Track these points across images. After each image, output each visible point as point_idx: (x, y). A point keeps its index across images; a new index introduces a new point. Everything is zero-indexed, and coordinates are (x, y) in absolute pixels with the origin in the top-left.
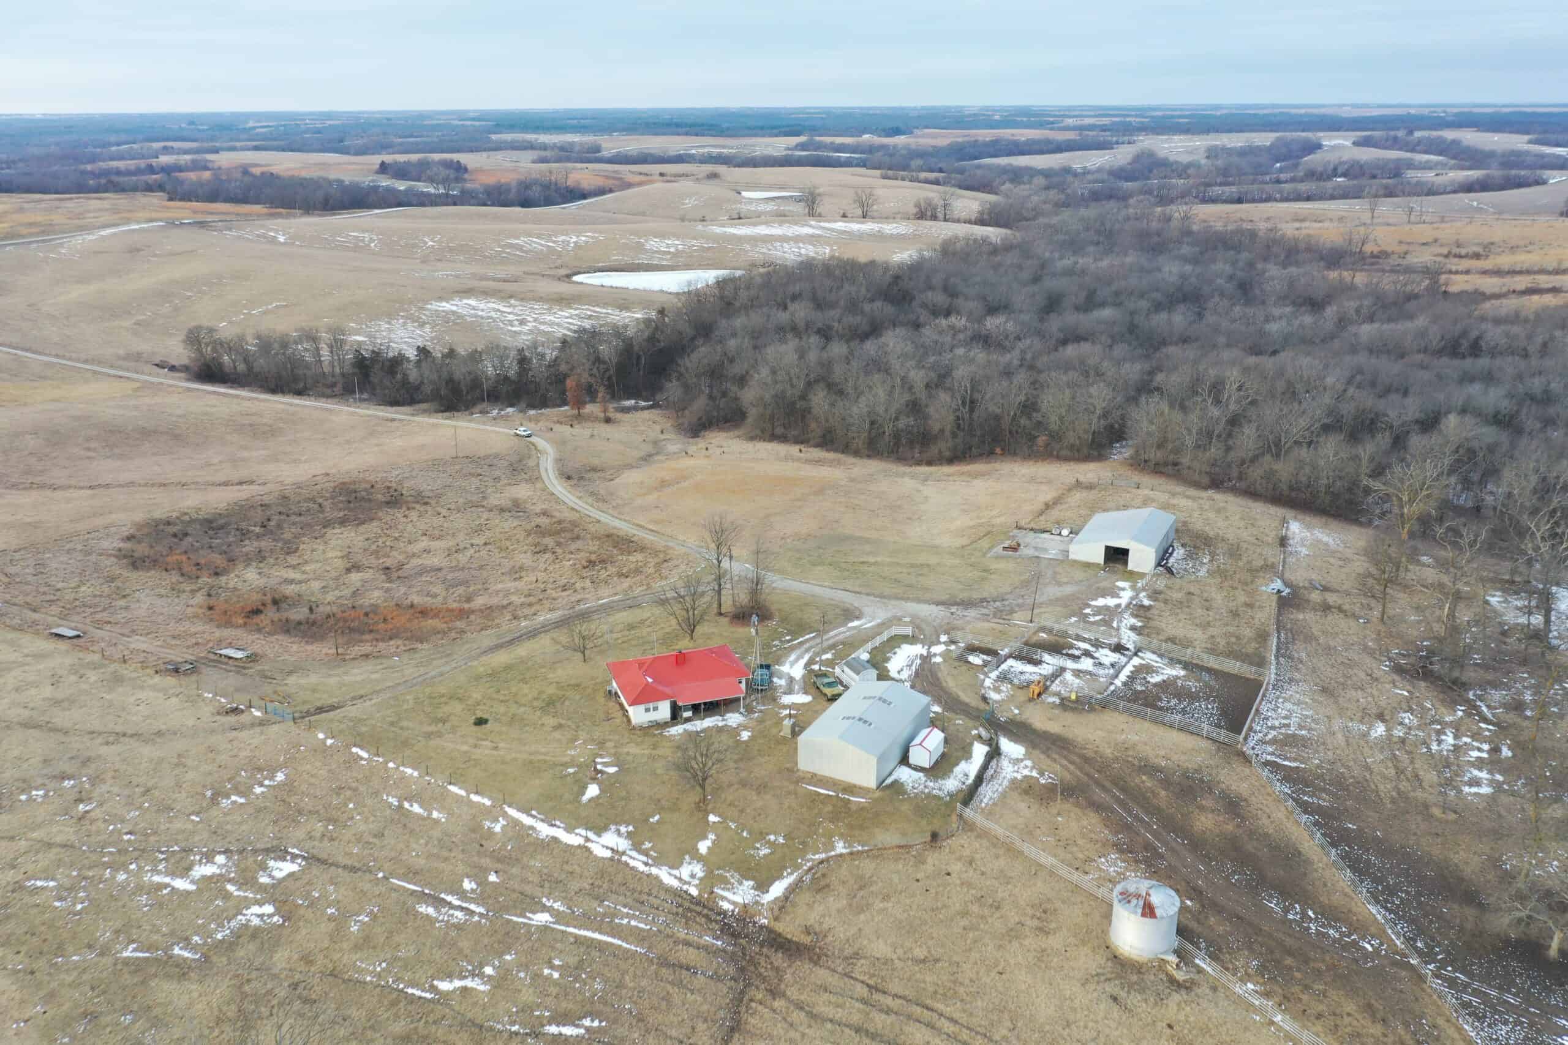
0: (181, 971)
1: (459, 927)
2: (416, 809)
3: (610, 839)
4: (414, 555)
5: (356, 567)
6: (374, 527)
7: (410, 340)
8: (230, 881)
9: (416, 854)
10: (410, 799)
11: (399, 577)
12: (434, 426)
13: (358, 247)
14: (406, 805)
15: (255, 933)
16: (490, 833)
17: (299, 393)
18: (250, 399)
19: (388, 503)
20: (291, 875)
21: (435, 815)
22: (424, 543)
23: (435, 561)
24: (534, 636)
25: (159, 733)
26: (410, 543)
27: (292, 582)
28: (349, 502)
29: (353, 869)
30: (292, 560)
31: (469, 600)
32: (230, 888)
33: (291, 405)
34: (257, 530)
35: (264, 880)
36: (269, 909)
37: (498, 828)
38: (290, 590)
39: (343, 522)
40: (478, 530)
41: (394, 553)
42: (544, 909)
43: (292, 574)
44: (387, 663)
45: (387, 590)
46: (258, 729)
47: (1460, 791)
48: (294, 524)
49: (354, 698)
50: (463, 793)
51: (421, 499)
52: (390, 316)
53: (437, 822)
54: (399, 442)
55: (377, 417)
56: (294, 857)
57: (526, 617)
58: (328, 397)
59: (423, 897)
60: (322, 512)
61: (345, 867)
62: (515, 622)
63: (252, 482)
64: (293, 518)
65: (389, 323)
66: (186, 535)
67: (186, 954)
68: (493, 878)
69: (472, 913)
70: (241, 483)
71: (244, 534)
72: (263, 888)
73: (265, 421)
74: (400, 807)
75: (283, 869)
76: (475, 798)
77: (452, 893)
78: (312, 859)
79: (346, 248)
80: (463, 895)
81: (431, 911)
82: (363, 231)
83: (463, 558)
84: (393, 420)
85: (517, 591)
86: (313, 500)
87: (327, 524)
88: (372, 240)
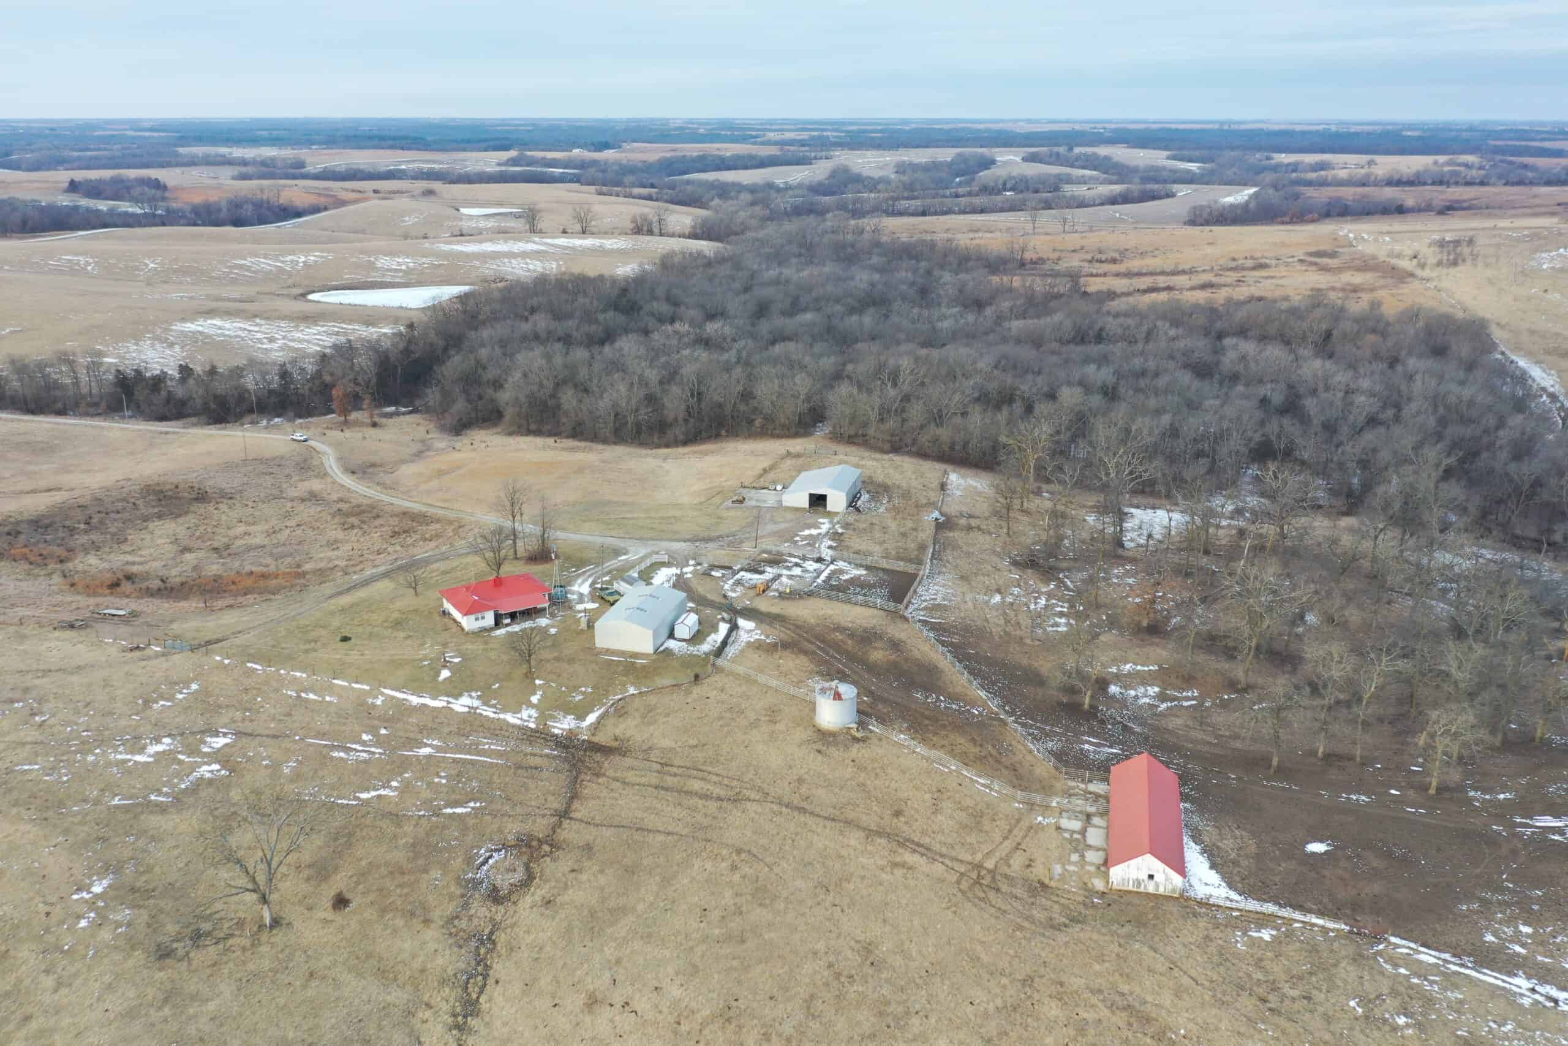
0: (162, 808)
1: (365, 762)
2: (311, 696)
3: (465, 700)
4: (236, 538)
5: (186, 549)
6: (191, 519)
7: (162, 360)
8: (179, 752)
9: (320, 722)
10: (306, 691)
11: (230, 555)
12: (211, 436)
13: (74, 270)
14: (303, 695)
15: (211, 782)
16: (374, 706)
17: (61, 413)
18: (12, 421)
19: (196, 499)
20: (226, 745)
21: (328, 699)
22: (241, 529)
23: (258, 540)
24: (367, 584)
25: (79, 667)
26: (229, 528)
27: (134, 563)
28: (160, 500)
29: (275, 737)
30: (126, 547)
31: (299, 566)
32: (180, 757)
33: (58, 424)
34: (82, 526)
35: (206, 750)
36: (216, 767)
37: (379, 702)
38: (135, 569)
39: (160, 516)
40: (288, 515)
41: (216, 538)
42: (426, 745)
43: (130, 558)
44: (249, 610)
45: (223, 564)
46: (163, 659)
47: (1045, 630)
48: (115, 520)
49: (233, 633)
50: (346, 684)
51: (226, 496)
52: (137, 338)
53: (330, 703)
54: (182, 451)
55: (151, 431)
56: (225, 735)
57: (355, 572)
58: (93, 416)
59: (333, 748)
60: (137, 509)
61: (268, 736)
62: (347, 577)
63: (59, 489)
64: (112, 515)
65: (137, 344)
66: (19, 533)
67: (161, 799)
68: (383, 731)
69: (374, 753)
70: (49, 490)
71: (72, 531)
72: (206, 755)
73: (40, 439)
74: (299, 697)
75: (219, 742)
76: (355, 685)
77: (355, 743)
78: (239, 734)
79: (61, 272)
80: (364, 743)
81: (342, 755)
82: (76, 254)
83: (283, 536)
84: (167, 433)
85: (338, 558)
86: (124, 500)
87: (146, 519)
88: (88, 264)
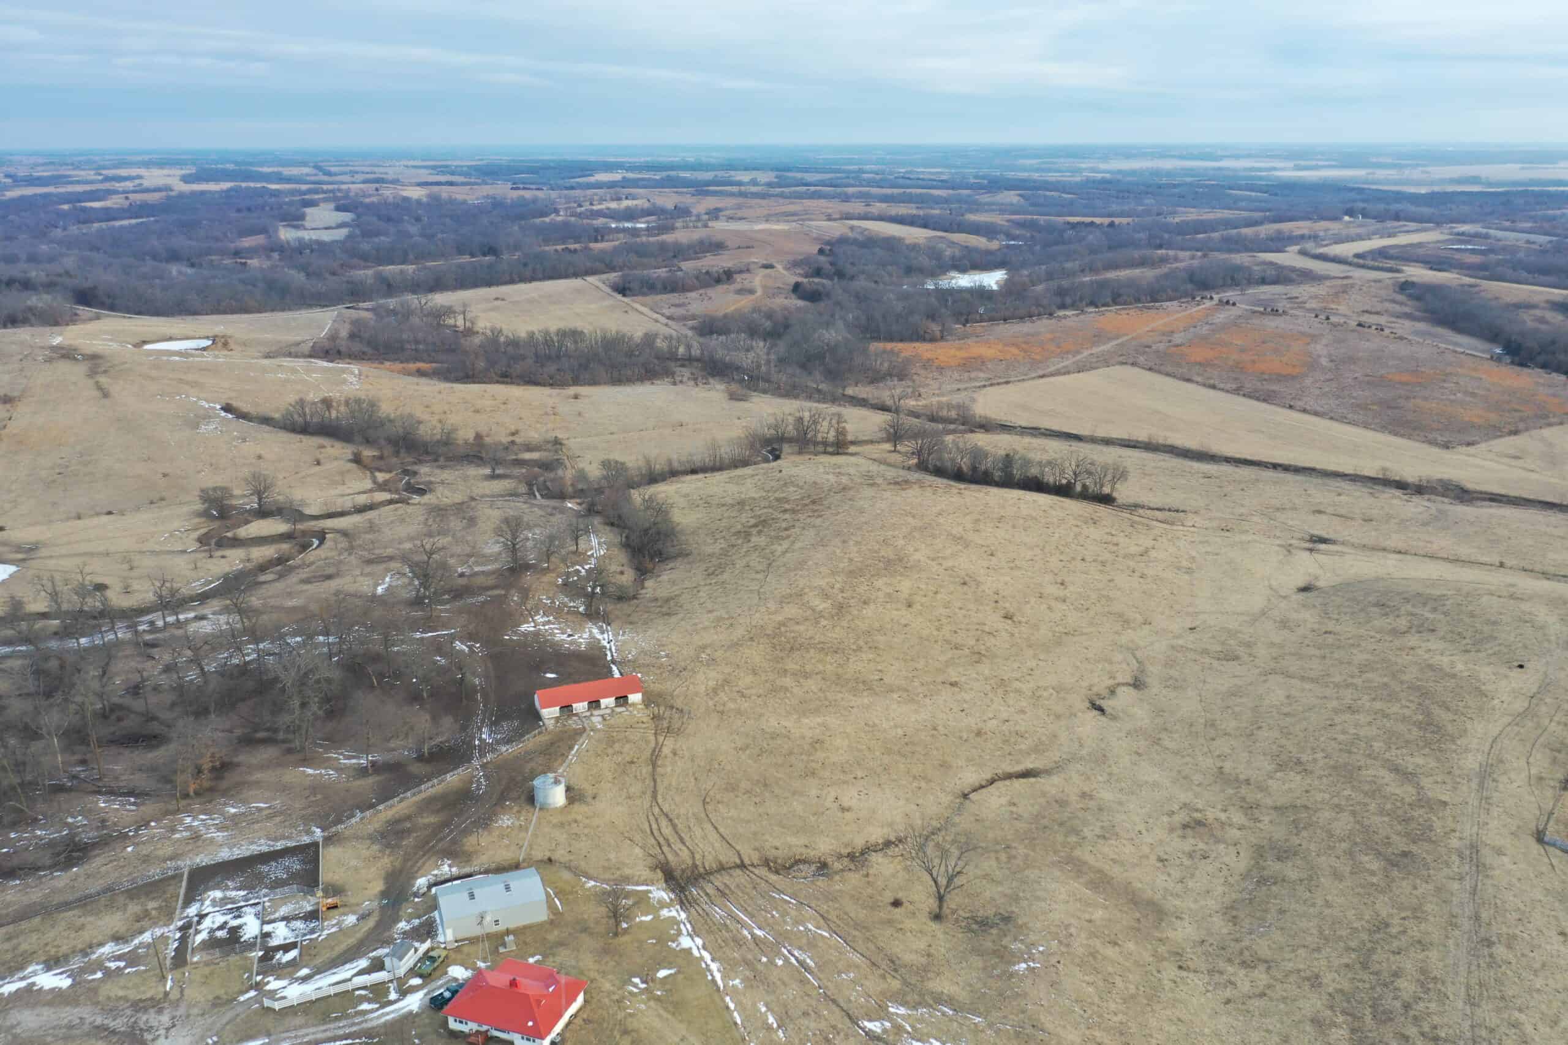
0: (950, 1001)
1: (800, 948)
2: (771, 1020)
3: (685, 942)
8: (908, 1033)
9: (792, 992)
10: (769, 1028)
14: (775, 1025)
15: (904, 1004)
16: (743, 981)
20: (870, 1020)
21: (764, 1009)
29: (834, 1001)
32: (910, 1029)
35: (888, 1024)
36: (891, 1010)
37: (737, 982)
42: (753, 935)
50: (736, 1014)
53: (766, 1005)
56: (863, 1029)
59: (807, 969)
61: (838, 1006)
67: (946, 1009)
68: (764, 959)
69: (789, 951)
72: (890, 1020)
74: (779, 1027)
75: (874, 1026)
76: (732, 1006)
77: (791, 963)
78: (854, 1020)
80: (786, 960)
81: (808, 961)
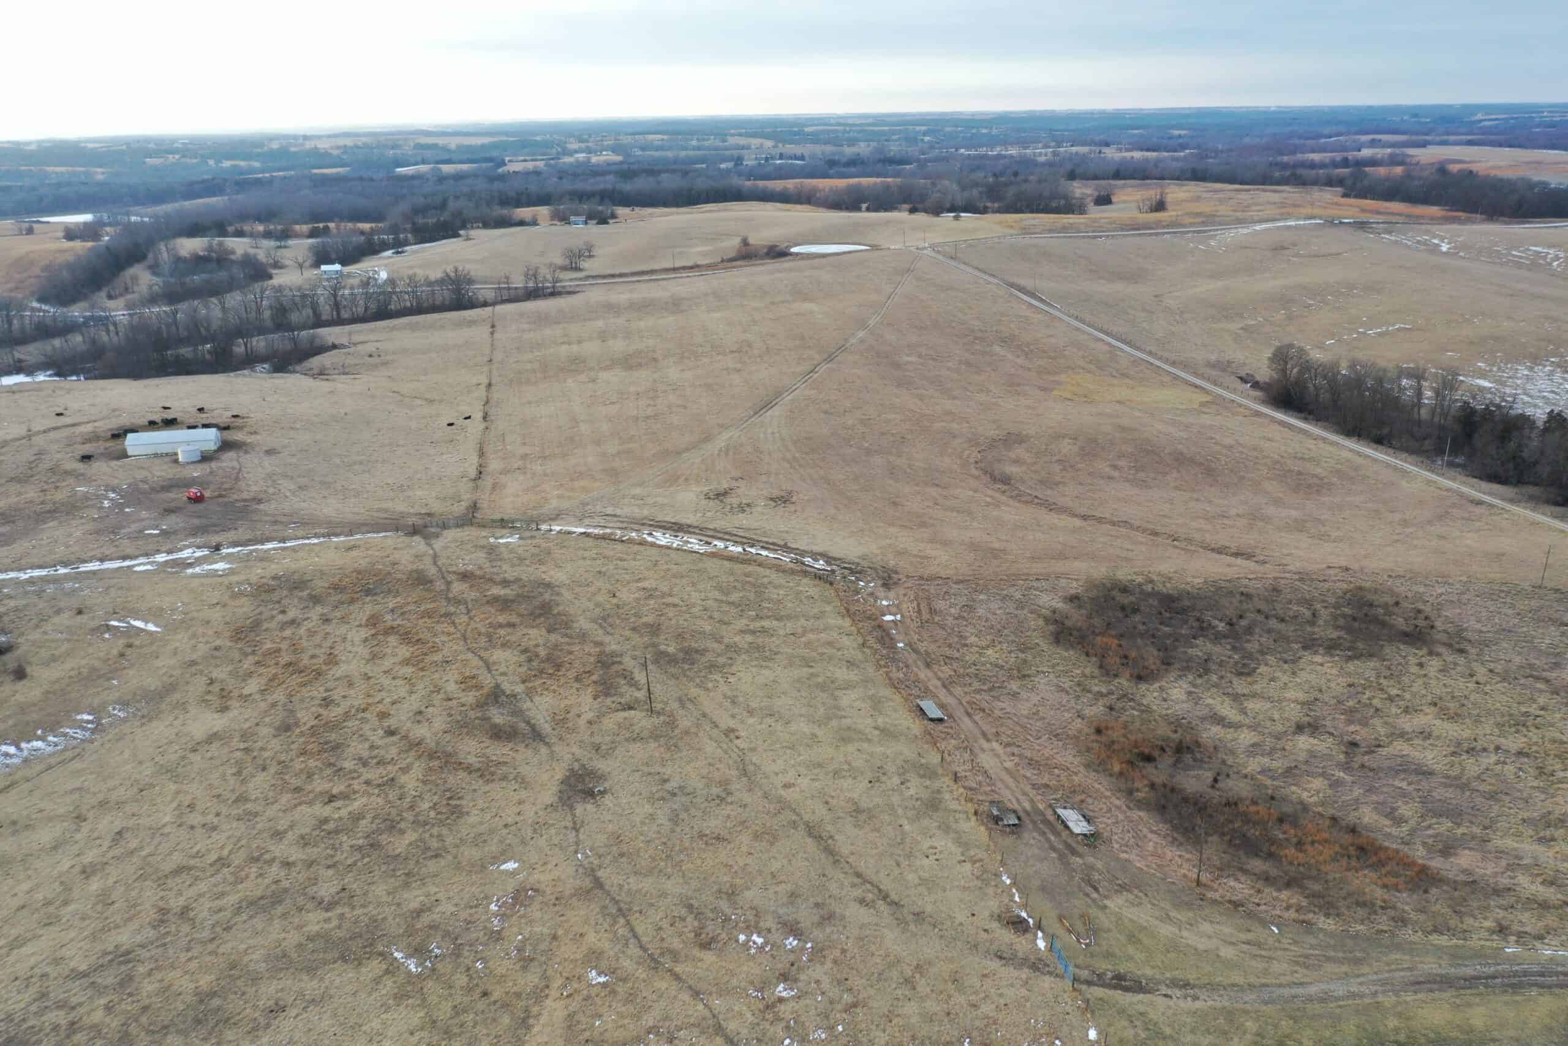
4: (1402, 735)
5: (1312, 728)
6: (1367, 669)
7: (1551, 396)
11: (1363, 766)
12: (1534, 524)
13: (1536, 264)
17: (1379, 441)
18: (1317, 438)
19: (1406, 634)
22: (1427, 719)
23: (1431, 757)
24: (1516, 987)
25: (919, 916)
26: (1406, 711)
27: (1220, 720)
28: (1354, 619)
30: (1240, 686)
31: (1447, 851)
33: (1359, 454)
34: (1221, 626)
38: (1211, 733)
39: (1331, 647)
40: (1519, 724)
41: (1377, 722)
43: (1226, 709)
44: (1258, 933)
45: (1336, 784)
46: (1025, 973)
48: (1269, 631)
49: (1174, 983)
51: (1458, 643)
52: (1536, 360)
54: (1471, 540)
55: (1461, 495)
57: (1521, 936)
58: (1410, 451)
60: (1312, 623)
62: (1496, 942)
63: (1249, 556)
64: (1273, 623)
65: (1531, 369)
66: (1135, 611)
70: (1237, 555)
71: (1203, 629)
73: (1319, 470)
79: (1519, 265)
82: (1549, 247)
83: (1472, 767)
84: (1479, 503)
85: (1535, 869)
86: (1308, 603)
87: (1310, 644)
88: (1557, 258)
